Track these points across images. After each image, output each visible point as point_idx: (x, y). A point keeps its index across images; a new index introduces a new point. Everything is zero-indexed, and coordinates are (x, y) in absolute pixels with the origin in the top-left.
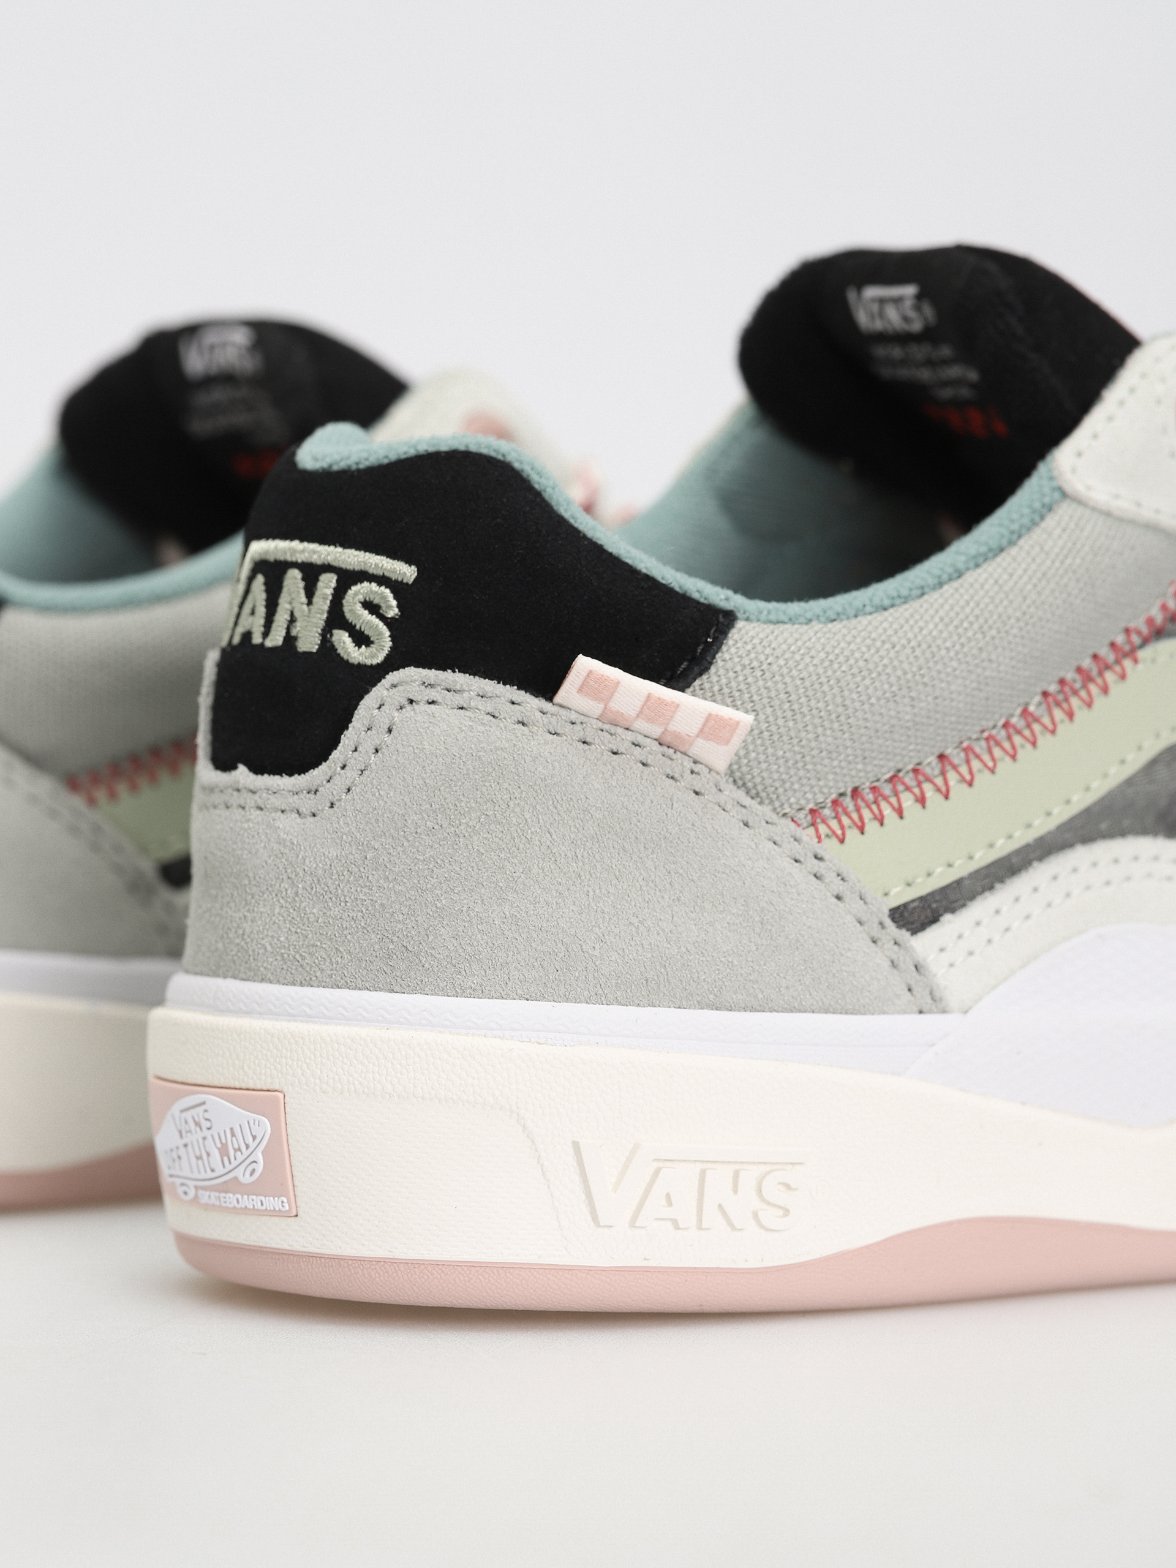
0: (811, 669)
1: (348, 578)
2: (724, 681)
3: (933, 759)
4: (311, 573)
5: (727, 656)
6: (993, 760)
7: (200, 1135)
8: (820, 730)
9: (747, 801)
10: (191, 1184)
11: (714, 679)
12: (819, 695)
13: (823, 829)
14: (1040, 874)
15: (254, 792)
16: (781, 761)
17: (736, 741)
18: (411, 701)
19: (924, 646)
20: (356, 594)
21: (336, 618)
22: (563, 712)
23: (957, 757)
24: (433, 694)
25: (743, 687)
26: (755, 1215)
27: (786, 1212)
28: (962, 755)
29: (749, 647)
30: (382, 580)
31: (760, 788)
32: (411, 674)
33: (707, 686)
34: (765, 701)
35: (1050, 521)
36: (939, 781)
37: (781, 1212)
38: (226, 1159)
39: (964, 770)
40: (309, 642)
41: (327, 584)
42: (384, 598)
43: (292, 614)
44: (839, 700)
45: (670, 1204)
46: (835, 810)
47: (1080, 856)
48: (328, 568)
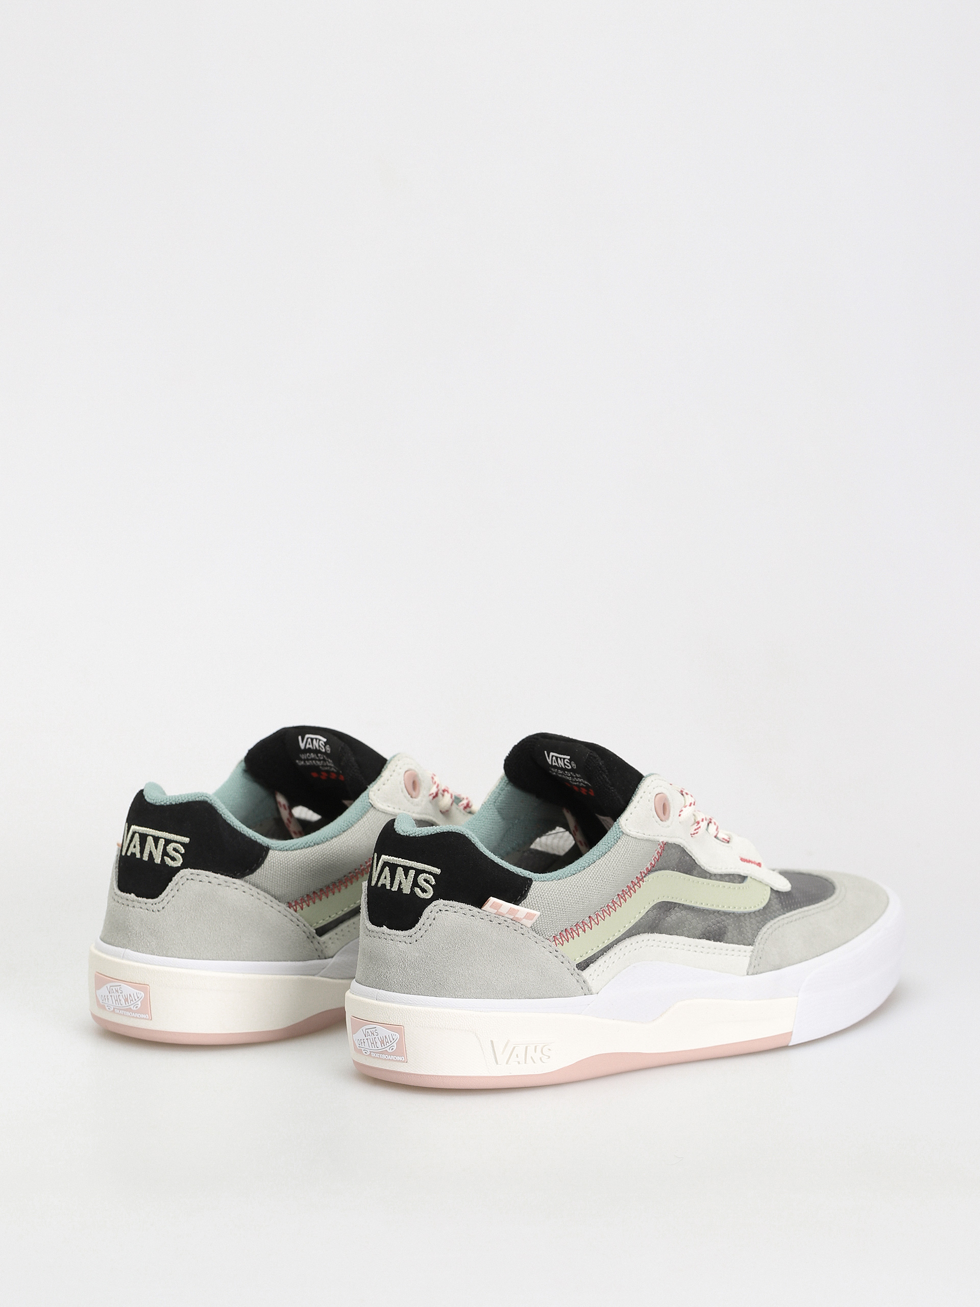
0: (555, 896)
1: (419, 872)
2: (530, 901)
3: (587, 918)
4: (406, 869)
5: (531, 894)
6: (604, 917)
7: (373, 1037)
8: (557, 914)
9: (536, 935)
10: (368, 1050)
11: (527, 900)
12: (557, 903)
13: (557, 941)
14: (616, 949)
15: (390, 935)
16: (546, 923)
17: (534, 920)
18: (440, 910)
19: (586, 886)
20: (422, 876)
21: (415, 884)
22: (484, 912)
23: (594, 917)
24: (447, 908)
25: (535, 902)
26: (541, 1059)
27: (549, 1057)
28: (596, 916)
29: (537, 890)
30: (430, 873)
31: (539, 931)
32: (441, 902)
33: (525, 903)
34: (542, 906)
35: (620, 843)
36: (589, 924)
37: (547, 1057)
38: (383, 1045)
39: (596, 920)
40: (407, 890)
41: (412, 873)
42: (431, 879)
43: (400, 881)
44: (563, 905)
45: (518, 1057)
46: (560, 936)
47: (628, 942)
48: (412, 868)
